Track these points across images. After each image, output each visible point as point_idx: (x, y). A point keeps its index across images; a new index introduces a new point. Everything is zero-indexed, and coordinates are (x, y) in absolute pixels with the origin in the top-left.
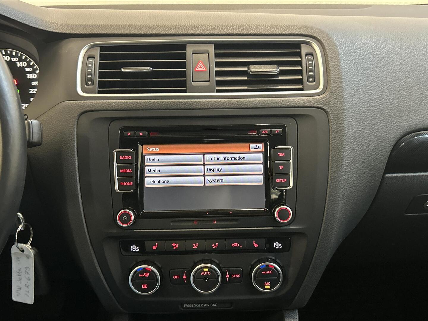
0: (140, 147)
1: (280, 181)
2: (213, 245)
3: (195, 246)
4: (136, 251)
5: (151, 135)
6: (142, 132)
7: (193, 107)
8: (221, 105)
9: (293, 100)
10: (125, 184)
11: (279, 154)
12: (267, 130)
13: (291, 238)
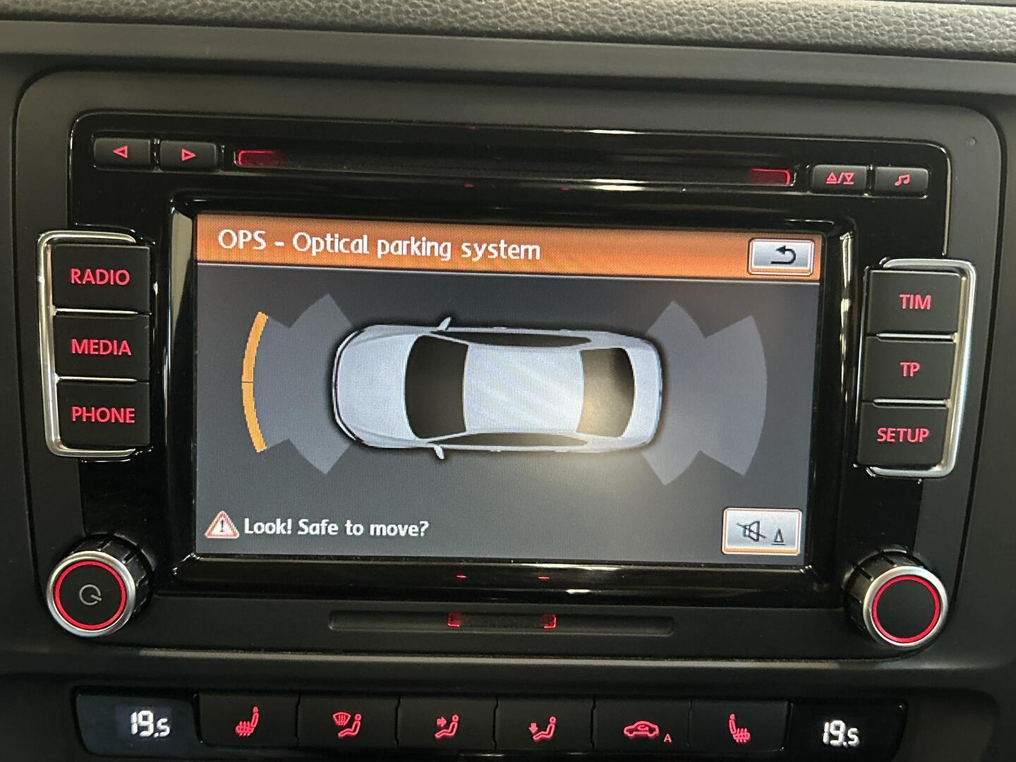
0: (181, 224)
1: (897, 438)
2: (533, 728)
3: (447, 726)
4: (157, 735)
5: (237, 161)
6: (189, 143)
7: (473, 22)
8: (622, 20)
9: (997, 16)
10: (95, 415)
11: (904, 297)
12: (850, 171)
13: (906, 704)
